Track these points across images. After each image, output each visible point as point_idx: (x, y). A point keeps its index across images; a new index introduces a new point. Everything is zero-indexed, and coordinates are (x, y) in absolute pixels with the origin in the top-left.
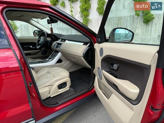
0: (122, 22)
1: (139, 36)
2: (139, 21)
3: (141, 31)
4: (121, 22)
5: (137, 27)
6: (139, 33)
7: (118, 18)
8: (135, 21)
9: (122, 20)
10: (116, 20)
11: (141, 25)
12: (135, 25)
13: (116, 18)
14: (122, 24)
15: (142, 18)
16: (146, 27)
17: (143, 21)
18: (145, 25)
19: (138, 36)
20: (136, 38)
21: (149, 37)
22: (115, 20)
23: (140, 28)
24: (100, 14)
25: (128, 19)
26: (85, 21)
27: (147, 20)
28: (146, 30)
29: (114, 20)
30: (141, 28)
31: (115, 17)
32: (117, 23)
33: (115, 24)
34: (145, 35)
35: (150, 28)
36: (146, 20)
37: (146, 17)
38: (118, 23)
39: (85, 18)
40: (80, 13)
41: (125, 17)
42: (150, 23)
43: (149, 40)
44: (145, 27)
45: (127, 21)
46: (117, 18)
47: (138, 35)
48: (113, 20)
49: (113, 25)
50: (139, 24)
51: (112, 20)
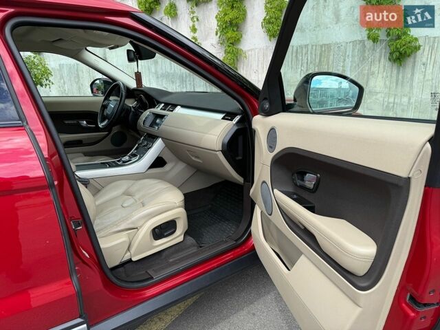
0: (331, 57)
1: (379, 95)
2: (377, 55)
3: (382, 84)
4: (328, 59)
5: (373, 73)
6: (378, 89)
7: (321, 46)
8: (366, 55)
9: (332, 53)
10: (313, 53)
11: (384, 66)
12: (367, 68)
13: (314, 47)
14: (330, 63)
15: (385, 49)
16: (398, 73)
17: (388, 55)
18: (395, 66)
19: (374, 97)
20: (369, 101)
21: (405, 100)
22: (311, 53)
23: (380, 76)
24: (270, 36)
25: (348, 49)
26: (229, 55)
27: (401, 54)
28: (397, 80)
29: (309, 52)
30: (385, 73)
31: (312, 46)
32: (317, 61)
33: (311, 63)
34: (395, 95)
35: (409, 76)
36: (398, 54)
37: (398, 46)
38: (320, 60)
39: (229, 46)
40: (217, 34)
41: (338, 45)
42: (410, 61)
43: (406, 108)
44: (395, 72)
45: (346, 54)
46: (319, 48)
47: (376, 95)
48: (306, 53)
49: (305, 65)
50: (378, 63)
51: (304, 52)
